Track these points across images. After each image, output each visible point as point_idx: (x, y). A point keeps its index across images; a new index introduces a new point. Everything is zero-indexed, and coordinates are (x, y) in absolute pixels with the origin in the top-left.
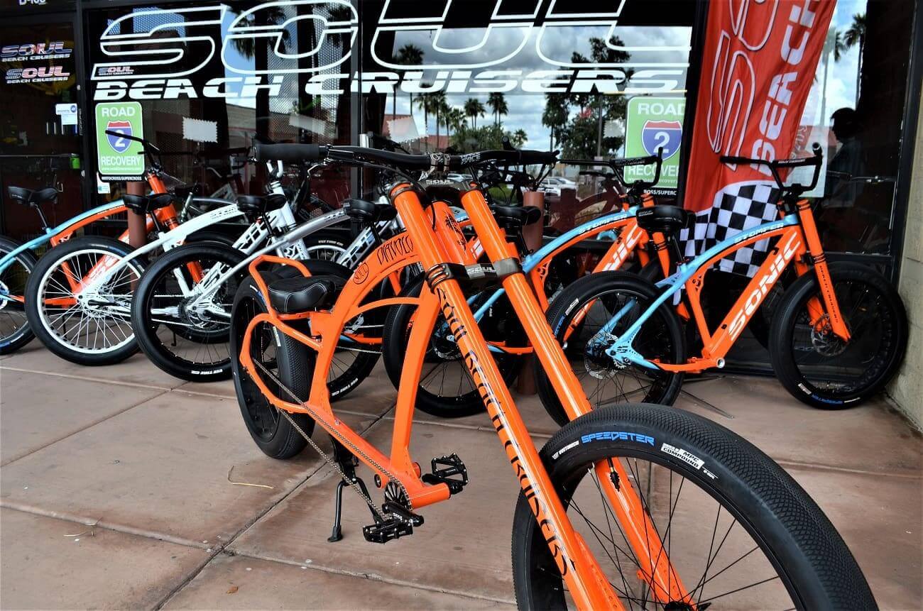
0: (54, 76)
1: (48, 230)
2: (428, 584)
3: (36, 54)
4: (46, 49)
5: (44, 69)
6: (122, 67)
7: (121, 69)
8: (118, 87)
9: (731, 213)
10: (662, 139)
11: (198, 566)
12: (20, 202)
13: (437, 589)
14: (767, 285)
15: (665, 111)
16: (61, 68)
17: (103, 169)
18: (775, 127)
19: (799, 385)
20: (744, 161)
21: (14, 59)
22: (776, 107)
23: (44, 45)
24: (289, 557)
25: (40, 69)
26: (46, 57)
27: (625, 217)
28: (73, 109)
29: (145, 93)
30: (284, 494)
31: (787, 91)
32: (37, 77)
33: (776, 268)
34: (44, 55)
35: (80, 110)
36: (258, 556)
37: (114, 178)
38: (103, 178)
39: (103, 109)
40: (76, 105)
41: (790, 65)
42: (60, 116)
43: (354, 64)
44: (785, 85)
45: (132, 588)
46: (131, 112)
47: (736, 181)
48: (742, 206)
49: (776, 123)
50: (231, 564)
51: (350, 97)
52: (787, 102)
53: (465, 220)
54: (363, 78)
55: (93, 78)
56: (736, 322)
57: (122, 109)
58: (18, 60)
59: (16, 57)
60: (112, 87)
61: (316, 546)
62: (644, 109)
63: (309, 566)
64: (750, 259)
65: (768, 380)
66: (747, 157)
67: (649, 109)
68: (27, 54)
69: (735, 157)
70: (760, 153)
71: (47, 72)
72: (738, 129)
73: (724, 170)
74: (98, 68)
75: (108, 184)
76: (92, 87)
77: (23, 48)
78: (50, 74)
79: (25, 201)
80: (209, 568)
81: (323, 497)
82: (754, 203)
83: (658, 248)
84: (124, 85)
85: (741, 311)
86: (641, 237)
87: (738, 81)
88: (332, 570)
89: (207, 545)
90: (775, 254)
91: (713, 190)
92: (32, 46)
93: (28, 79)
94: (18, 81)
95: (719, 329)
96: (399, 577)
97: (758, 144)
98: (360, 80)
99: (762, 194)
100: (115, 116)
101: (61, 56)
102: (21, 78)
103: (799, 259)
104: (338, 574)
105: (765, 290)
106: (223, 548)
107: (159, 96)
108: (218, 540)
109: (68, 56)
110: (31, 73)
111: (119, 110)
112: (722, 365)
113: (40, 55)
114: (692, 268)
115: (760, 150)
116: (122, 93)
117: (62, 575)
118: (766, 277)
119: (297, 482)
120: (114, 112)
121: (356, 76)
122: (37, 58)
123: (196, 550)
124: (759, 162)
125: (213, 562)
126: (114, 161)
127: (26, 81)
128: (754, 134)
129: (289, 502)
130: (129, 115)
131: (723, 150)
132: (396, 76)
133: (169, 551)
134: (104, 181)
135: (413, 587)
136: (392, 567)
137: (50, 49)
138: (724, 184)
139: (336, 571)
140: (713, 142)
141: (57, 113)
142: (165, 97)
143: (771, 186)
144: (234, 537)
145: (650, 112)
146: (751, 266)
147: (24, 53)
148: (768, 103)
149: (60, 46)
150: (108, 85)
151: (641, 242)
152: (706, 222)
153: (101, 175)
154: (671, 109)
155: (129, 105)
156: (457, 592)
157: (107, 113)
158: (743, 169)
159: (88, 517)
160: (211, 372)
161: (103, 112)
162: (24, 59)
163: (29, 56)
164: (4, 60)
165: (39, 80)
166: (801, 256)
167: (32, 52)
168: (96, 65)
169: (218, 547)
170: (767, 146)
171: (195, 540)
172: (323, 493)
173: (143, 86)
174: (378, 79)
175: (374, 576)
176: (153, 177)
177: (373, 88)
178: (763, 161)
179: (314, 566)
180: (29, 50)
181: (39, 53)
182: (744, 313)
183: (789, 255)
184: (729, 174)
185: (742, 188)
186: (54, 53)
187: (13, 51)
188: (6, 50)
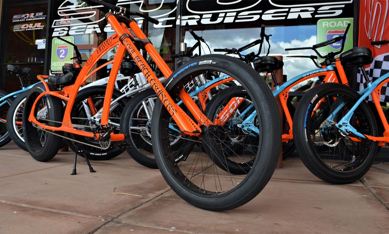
0: (36, 27)
1: (23, 88)
3: (29, 18)
4: (34, 15)
5: (32, 24)
6: (67, 21)
8: (64, 30)
9: (380, 70)
11: (96, 227)
15: (337, 25)
16: (40, 24)
17: (53, 68)
20: (385, 42)
21: (18, 21)
23: (33, 14)
24: (159, 225)
25: (30, 25)
26: (34, 19)
27: (326, 70)
28: (44, 42)
29: (76, 32)
30: (149, 199)
32: (28, 28)
34: (33, 18)
35: (47, 42)
36: (137, 225)
37: (58, 72)
38: (52, 73)
39: (56, 40)
42: (37, 45)
43: (178, 12)
47: (381, 53)
50: (118, 227)
54: (182, 19)
55: (53, 26)
59: (20, 20)
60: (61, 30)
61: (176, 221)
63: (175, 230)
66: (386, 40)
67: (329, 25)
68: (25, 18)
69: (379, 41)
71: (33, 26)
72: (380, 27)
73: (373, 48)
74: (55, 22)
76: (52, 30)
77: (23, 16)
78: (35, 26)
79: (14, 73)
80: (104, 228)
81: (174, 201)
84: (67, 29)
87: (378, 3)
89: (102, 218)
92: (28, 14)
93: (24, 29)
94: (19, 30)
100: (61, 43)
101: (41, 18)
102: (21, 29)
106: (112, 220)
107: (83, 33)
108: (109, 216)
109: (44, 18)
110: (26, 26)
113: (31, 18)
114: (374, 85)
116: (66, 32)
119: (156, 195)
121: (179, 17)
122: (30, 20)
123: (94, 220)
125: (107, 226)
126: (58, 64)
127: (23, 30)
129: (153, 202)
131: (372, 38)
132: (199, 17)
133: (76, 219)
137: (36, 15)
140: (368, 33)
142: (86, 33)
144: (119, 216)
147: (24, 18)
149: (41, 14)
150: (59, 29)
153: (51, 71)
154: (340, 24)
155: (69, 38)
157: (58, 42)
158: (384, 47)
159: (25, 203)
161: (56, 42)
162: (23, 20)
163: (26, 19)
164: (13, 21)
165: (29, 29)
167: (28, 17)
168: (55, 21)
169: (109, 219)
171: (93, 216)
173: (76, 29)
174: (189, 19)
176: (77, 64)
177: (187, 23)
179: (177, 230)
180: (26, 16)
181: (31, 17)
184: (376, 50)
185: (385, 57)
186: (38, 17)
187: (18, 17)
188: (15, 17)
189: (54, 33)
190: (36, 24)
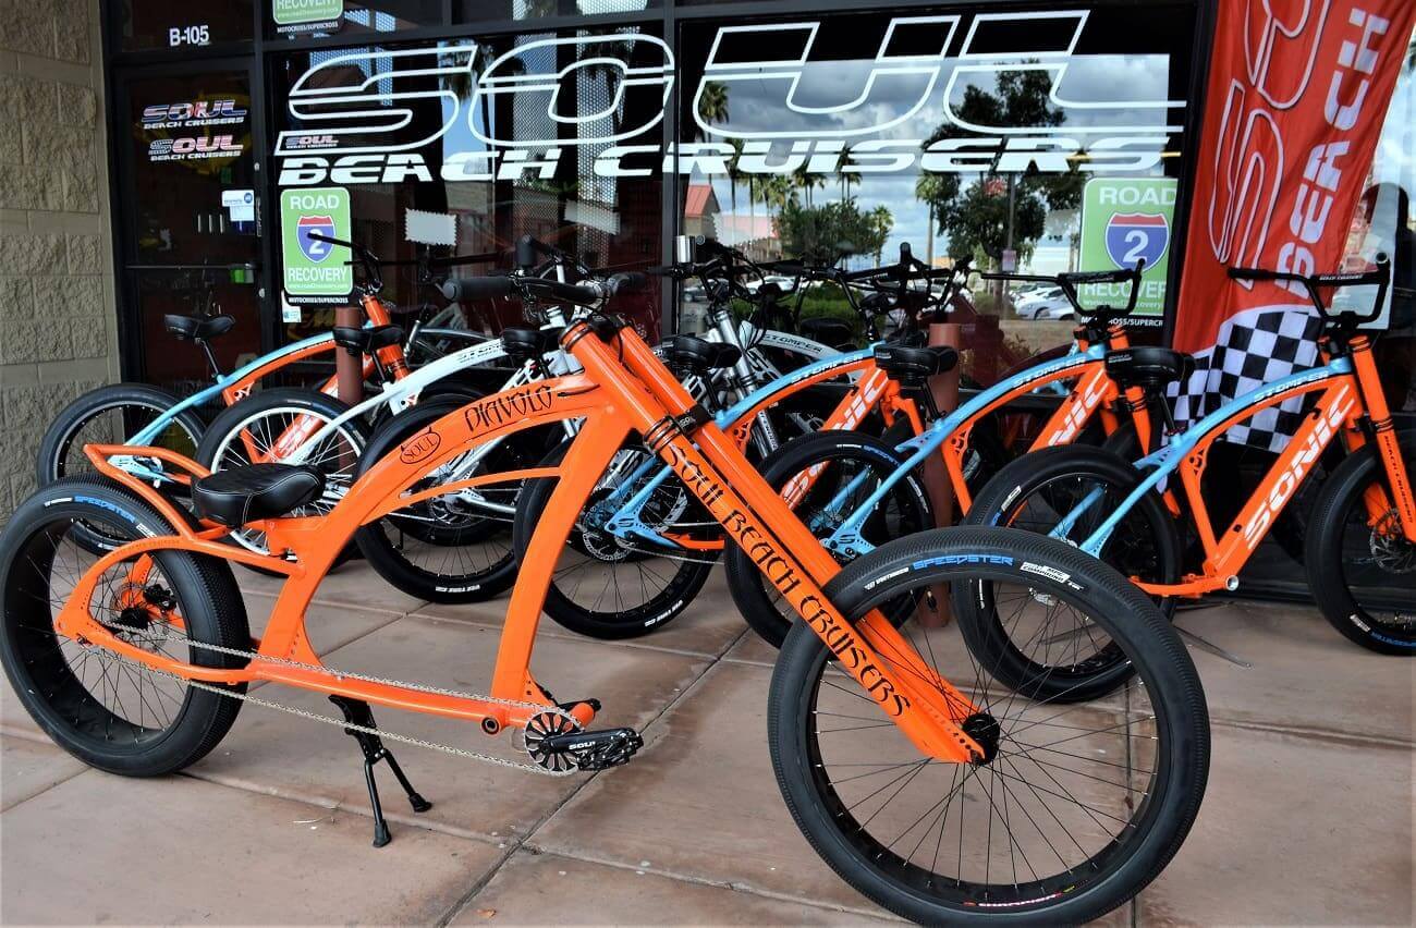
0: (219, 150)
1: (220, 378)
2: (819, 899)
3: (193, 118)
4: (209, 109)
5: (205, 140)
6: (321, 136)
7: (320, 139)
8: (314, 166)
9: (1244, 354)
10: (1137, 241)
11: (491, 867)
12: (181, 338)
13: (833, 906)
14: (1303, 465)
15: (1141, 197)
16: (230, 138)
18: (1314, 224)
19: (1352, 617)
20: (1265, 276)
21: (161, 125)
22: (1315, 195)
23: (206, 104)
24: (617, 857)
25: (199, 140)
26: (209, 122)
27: (1083, 361)
28: (248, 198)
29: (354, 174)
31: (1334, 169)
32: (195, 151)
33: (1317, 439)
34: (205, 119)
35: (258, 200)
36: (572, 855)
37: (307, 300)
38: (291, 300)
39: (292, 198)
40: (252, 192)
41: (1338, 130)
42: (228, 208)
43: (668, 130)
44: (1330, 161)
45: (403, 897)
46: (333, 202)
47: (1252, 306)
48: (1262, 344)
49: (1316, 218)
50: (536, 866)
51: (662, 179)
52: (1333, 187)
53: (838, 365)
54: (680, 152)
55: (278, 152)
56: (1256, 522)
57: (321, 198)
58: (168, 126)
59: (165, 122)
60: (306, 166)
61: (651, 843)
62: (1108, 196)
63: (647, 870)
64: (1274, 425)
65: (1300, 608)
66: (1270, 270)
67: (1118, 196)
68: (181, 117)
69: (1251, 270)
70: (1290, 264)
71: (210, 143)
72: (1256, 227)
73: (1234, 289)
75: (298, 309)
76: (276, 165)
77: (175, 109)
79: (189, 337)
80: (506, 870)
81: (651, 773)
82: (1281, 340)
83: (1133, 408)
84: (325, 163)
85: (1263, 506)
86: (1107, 392)
87: (1256, 155)
88: (679, 877)
89: (498, 839)
90: (1316, 417)
91: (1216, 320)
92: (189, 106)
93: (181, 154)
94: (167, 158)
95: (1230, 531)
96: (777, 888)
97: (1287, 249)
98: (676, 155)
99: (1293, 326)
100: (309, 208)
101: (231, 121)
102: (172, 153)
103: (1352, 425)
104: (689, 882)
105: (1300, 473)
106: (520, 843)
107: (375, 179)
108: (512, 833)
109: (241, 120)
110: (186, 145)
111: (316, 200)
112: (1235, 585)
113: (200, 119)
114: (1189, 440)
115: (1291, 259)
116: (320, 175)
117: (302, 877)
118: (1300, 454)
120: (308, 202)
121: (671, 148)
122: (196, 123)
123: (483, 844)
124: (1289, 277)
125: (512, 861)
126: (307, 274)
127: (179, 157)
128: (1281, 234)
130: (330, 207)
131: (1231, 259)
132: (731, 149)
134: (293, 304)
135: (799, 903)
136: (766, 875)
137: (214, 110)
138: (1234, 310)
139: (686, 878)
140: (1217, 248)
141: (224, 204)
142: (384, 180)
143: (1307, 314)
145: (1118, 201)
146: (1275, 434)
147: (177, 116)
148: (1303, 189)
149: (229, 105)
150: (299, 163)
151: (1107, 399)
152: (1206, 368)
153: (288, 296)
154: (1150, 196)
155: (331, 193)
156: (862, 911)
157: (298, 203)
158: (1263, 287)
159: (323, 796)
160: (464, 590)
161: (292, 203)
162: (175, 124)
163: (183, 121)
164: (146, 127)
165: (197, 156)
166: (1355, 420)
167: (189, 114)
168: (283, 134)
169: (513, 840)
170: (1302, 253)
171: (479, 831)
172: (652, 768)
173: (352, 164)
174: (703, 153)
175: (742, 886)
176: (372, 300)
177: (696, 166)
178: (1296, 275)
179: (652, 871)
180: (183, 111)
181: (198, 116)
182: (1268, 508)
183: (1336, 420)
184: (1241, 295)
185: (1262, 317)
186: (220, 116)
187: (160, 114)
188: (149, 112)
189: (283, 172)
190: (217, 139)
